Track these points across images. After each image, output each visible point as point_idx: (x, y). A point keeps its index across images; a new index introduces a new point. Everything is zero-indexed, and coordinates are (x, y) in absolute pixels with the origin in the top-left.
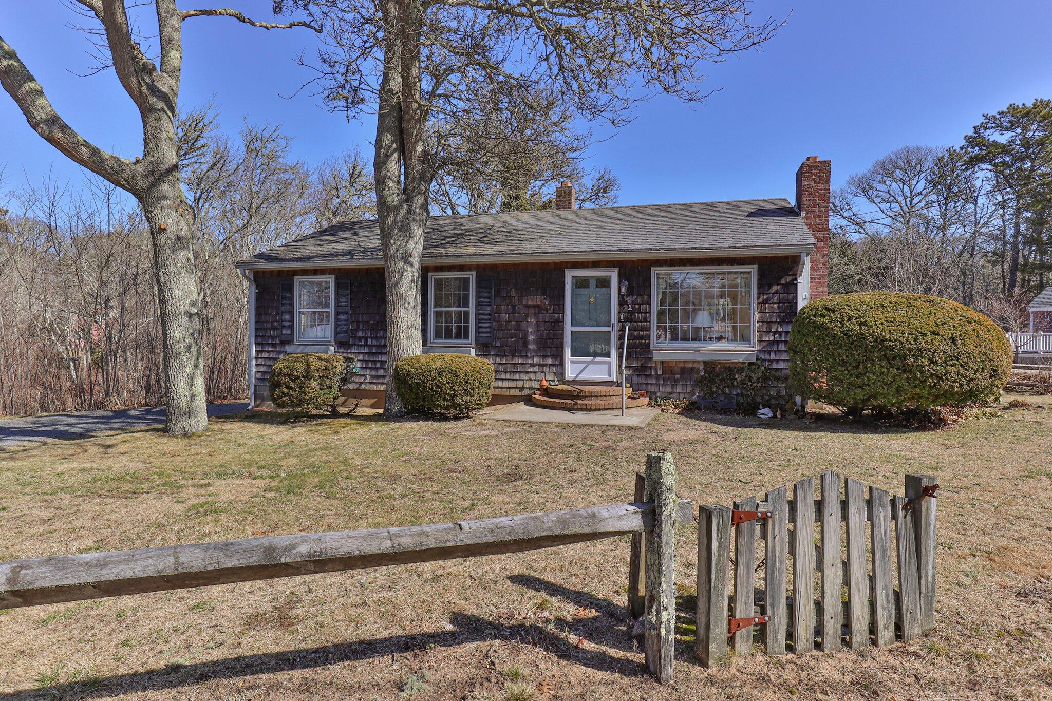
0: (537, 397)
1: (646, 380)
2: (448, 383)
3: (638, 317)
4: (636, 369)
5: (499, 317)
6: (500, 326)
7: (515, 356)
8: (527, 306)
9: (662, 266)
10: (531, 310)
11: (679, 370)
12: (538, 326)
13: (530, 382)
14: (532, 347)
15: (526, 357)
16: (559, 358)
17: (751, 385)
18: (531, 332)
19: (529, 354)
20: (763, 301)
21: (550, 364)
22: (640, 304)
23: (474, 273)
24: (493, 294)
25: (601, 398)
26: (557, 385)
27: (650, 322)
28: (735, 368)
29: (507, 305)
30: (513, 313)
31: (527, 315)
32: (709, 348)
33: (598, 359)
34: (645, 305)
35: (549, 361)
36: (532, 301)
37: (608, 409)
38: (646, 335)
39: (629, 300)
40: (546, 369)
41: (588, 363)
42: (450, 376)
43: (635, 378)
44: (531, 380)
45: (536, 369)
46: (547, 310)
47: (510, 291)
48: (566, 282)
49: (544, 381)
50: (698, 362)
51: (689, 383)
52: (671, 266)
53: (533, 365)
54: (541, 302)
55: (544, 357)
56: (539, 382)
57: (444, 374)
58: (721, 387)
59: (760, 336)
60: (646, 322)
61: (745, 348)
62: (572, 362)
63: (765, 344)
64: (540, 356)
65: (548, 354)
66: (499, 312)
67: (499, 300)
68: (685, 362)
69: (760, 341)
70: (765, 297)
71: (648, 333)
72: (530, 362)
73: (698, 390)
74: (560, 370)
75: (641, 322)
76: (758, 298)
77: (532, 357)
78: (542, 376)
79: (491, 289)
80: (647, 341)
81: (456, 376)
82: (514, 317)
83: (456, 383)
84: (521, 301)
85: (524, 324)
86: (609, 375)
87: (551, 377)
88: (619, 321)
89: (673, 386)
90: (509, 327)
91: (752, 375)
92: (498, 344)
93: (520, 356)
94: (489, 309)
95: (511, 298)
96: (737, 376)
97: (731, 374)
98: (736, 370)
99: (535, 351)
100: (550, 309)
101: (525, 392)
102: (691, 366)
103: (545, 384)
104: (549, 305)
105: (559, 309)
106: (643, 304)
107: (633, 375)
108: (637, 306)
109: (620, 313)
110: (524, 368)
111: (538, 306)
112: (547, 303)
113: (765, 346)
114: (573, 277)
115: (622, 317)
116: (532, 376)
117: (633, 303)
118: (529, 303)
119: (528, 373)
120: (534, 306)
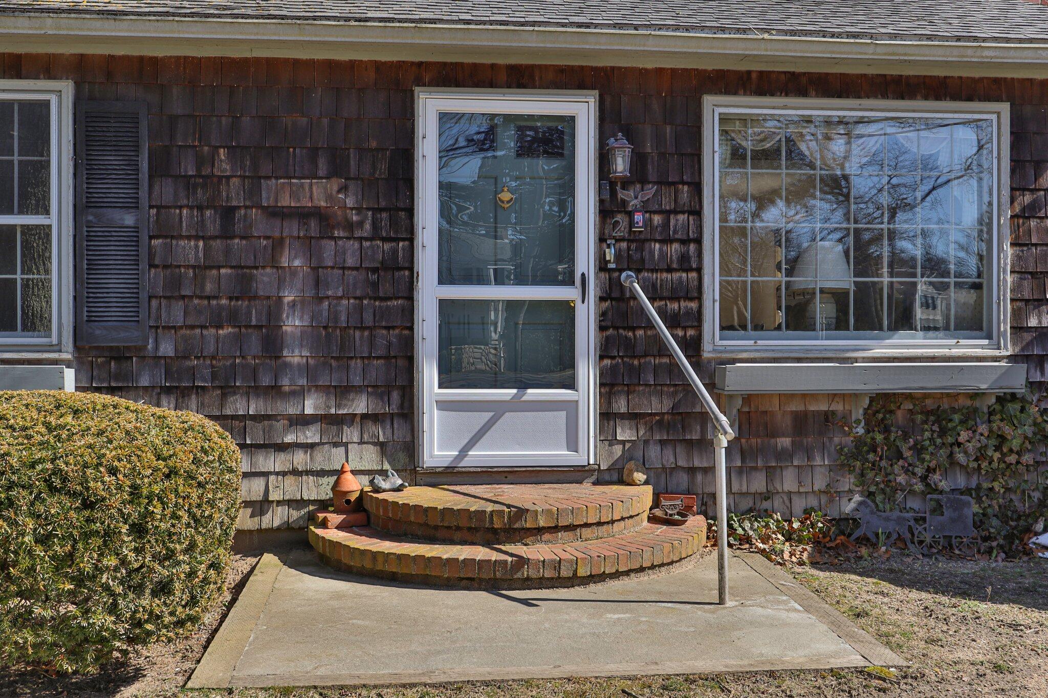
0: (333, 534)
1: (689, 457)
2: (44, 540)
3: (663, 255)
4: (657, 422)
5: (169, 249)
6: (175, 283)
7: (234, 390)
8: (276, 213)
9: (735, 93)
10: (292, 228)
11: (788, 421)
12: (317, 283)
13: (290, 480)
14: (295, 356)
15: (274, 391)
16: (395, 395)
17: (1001, 460)
18: (293, 305)
19: (285, 382)
20: (1023, 209)
21: (364, 417)
22: (668, 213)
23: (67, 87)
24: (144, 165)
25: (586, 532)
26: (399, 489)
27: (699, 270)
28: (954, 410)
29: (200, 208)
30: (226, 234)
31: (278, 244)
32: (878, 352)
33: (533, 393)
34: (681, 217)
35: (360, 405)
36: (293, 195)
37: (627, 573)
38: (688, 313)
39: (632, 197)
40: (351, 434)
41: (498, 409)
42: (53, 505)
43: (654, 452)
44: (295, 472)
45: (311, 435)
46: (350, 226)
47: (212, 159)
48: (420, 131)
49: (348, 476)
50: (843, 396)
51: (818, 461)
52: (761, 92)
53: (303, 421)
54: (329, 197)
55: (343, 391)
56: (332, 480)
57: (23, 498)
58: (919, 471)
59: (1016, 314)
60: (687, 270)
61: (979, 352)
62: (444, 405)
63: (1028, 337)
64: (326, 389)
65: (357, 381)
66: (166, 232)
67: (166, 191)
68: (805, 396)
69: (1018, 329)
70: (1028, 198)
71: (693, 305)
72: (292, 410)
73: (848, 482)
74: (400, 432)
75: (670, 270)
76: (1012, 201)
77: (299, 394)
78: (335, 458)
79: (137, 148)
80: (691, 332)
81: (88, 505)
82: (227, 251)
83: (86, 536)
84: (253, 192)
85: (264, 278)
86: (573, 445)
87: (368, 458)
88: (602, 265)
89: (770, 472)
90: (209, 288)
91: (1007, 430)
92: (167, 349)
93: (255, 390)
94: (129, 219)
95: (214, 182)
96: (964, 436)
97: (943, 432)
98: (957, 417)
99: (308, 370)
100: (361, 224)
101: (275, 518)
102: (823, 407)
103: (354, 485)
104: (359, 210)
105: (394, 223)
106: (676, 212)
107: (646, 442)
108: (657, 219)
109: (602, 239)
110: (268, 432)
111: (317, 214)
112: (350, 202)
113: (1030, 344)
114: (445, 118)
115: (610, 254)
116: (300, 459)
117: (646, 208)
118: (286, 201)
119: (282, 448)
120: (303, 215)
